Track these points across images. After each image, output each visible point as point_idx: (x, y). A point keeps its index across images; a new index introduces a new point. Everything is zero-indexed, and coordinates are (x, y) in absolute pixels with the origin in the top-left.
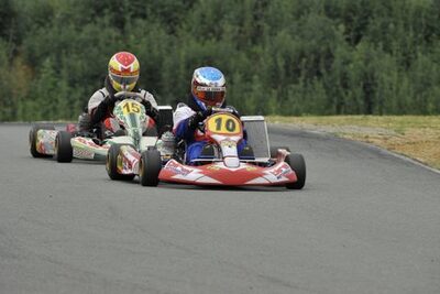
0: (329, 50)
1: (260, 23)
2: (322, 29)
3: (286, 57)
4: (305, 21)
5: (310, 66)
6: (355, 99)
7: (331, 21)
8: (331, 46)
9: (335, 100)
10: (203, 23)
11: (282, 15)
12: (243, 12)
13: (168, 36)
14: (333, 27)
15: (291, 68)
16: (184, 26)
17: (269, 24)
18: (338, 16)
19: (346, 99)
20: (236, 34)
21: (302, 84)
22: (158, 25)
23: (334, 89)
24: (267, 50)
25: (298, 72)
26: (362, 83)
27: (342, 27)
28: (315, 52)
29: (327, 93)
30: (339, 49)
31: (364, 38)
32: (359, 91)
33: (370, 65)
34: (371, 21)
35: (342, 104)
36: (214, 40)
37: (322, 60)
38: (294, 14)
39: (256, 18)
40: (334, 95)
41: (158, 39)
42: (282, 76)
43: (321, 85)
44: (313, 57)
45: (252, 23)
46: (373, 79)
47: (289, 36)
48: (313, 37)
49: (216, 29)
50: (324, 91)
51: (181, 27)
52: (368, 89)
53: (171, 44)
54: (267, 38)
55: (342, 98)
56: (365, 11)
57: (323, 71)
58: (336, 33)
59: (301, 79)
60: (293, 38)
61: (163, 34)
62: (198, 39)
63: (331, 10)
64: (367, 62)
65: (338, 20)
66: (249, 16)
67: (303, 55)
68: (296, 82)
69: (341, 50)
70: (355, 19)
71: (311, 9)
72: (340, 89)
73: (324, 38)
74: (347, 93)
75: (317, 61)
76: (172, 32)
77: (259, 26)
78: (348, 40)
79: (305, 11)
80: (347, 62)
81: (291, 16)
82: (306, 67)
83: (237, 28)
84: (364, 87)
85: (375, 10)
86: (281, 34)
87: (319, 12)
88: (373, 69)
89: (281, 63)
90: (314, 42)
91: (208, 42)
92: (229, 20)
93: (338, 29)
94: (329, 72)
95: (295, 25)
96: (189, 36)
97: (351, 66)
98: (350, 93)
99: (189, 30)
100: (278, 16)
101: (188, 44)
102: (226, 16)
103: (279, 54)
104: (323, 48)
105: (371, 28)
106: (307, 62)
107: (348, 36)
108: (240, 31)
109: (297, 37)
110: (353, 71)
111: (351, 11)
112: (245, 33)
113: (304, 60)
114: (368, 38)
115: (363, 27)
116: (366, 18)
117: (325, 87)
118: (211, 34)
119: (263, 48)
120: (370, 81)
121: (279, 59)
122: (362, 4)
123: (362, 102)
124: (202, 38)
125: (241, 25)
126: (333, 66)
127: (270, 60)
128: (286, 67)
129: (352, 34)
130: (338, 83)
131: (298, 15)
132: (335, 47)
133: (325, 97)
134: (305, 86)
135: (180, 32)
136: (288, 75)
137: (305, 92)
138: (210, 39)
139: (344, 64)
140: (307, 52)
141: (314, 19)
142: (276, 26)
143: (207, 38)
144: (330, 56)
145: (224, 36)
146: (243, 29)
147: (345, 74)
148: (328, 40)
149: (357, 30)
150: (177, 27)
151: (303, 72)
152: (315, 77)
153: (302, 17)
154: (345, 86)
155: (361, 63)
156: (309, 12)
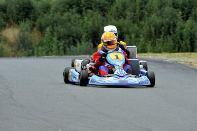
0: (174, 23)
1: (143, 11)
2: (171, 14)
3: (155, 26)
4: (164, 10)
5: (166, 30)
6: (186, 45)
7: (175, 10)
8: (175, 21)
9: (177, 45)
10: (117, 11)
11: (153, 8)
12: (135, 6)
13: (102, 17)
14: (176, 13)
15: (157, 31)
16: (109, 12)
17: (148, 12)
18: (178, 8)
19: (182, 45)
20: (132, 16)
21: (162, 38)
22: (97, 12)
23: (177, 40)
24: (146, 23)
25: (160, 33)
26: (189, 38)
27: (180, 13)
28: (168, 24)
29: (174, 42)
30: (179, 23)
31: (190, 17)
32: (188, 41)
33: (193, 29)
34: (193, 10)
35: (180, 47)
36: (122, 19)
37: (171, 27)
38: (158, 7)
39: (141, 9)
40: (177, 43)
41: (97, 19)
42: (153, 35)
43: (171, 39)
44: (167, 26)
45: (139, 11)
46: (194, 36)
47: (156, 17)
48: (167, 17)
49: (124, 14)
50: (172, 41)
51: (108, 13)
52: (192, 41)
53: (103, 21)
54: (147, 18)
55: (180, 45)
56: (191, 5)
57: (172, 32)
58: (178, 15)
59: (162, 36)
60: (158, 18)
61: (100, 16)
62: (115, 18)
63: (175, 5)
64: (191, 29)
65: (178, 10)
66: (138, 8)
67: (162, 25)
68: (160, 38)
69: (180, 23)
70: (186, 9)
71: (166, 5)
72: (180, 40)
73: (172, 18)
74: (182, 42)
75: (169, 28)
76: (104, 15)
77: (143, 13)
78: (183, 18)
79: (164, 6)
80: (182, 28)
81: (157, 8)
82: (164, 31)
83: (133, 14)
84: (190, 40)
85: (195, 5)
86: (153, 16)
87: (170, 6)
88: (194, 31)
89: (153, 29)
90: (167, 19)
91: (120, 20)
92: (130, 10)
93: (178, 14)
94: (175, 33)
95: (159, 12)
96: (111, 17)
97: (185, 30)
98: (184, 42)
99: (111, 14)
100: (151, 8)
101: (111, 21)
102: (128, 8)
103: (152, 25)
104: (172, 22)
105: (193, 13)
106: (164, 29)
107: (183, 17)
108: (134, 15)
109: (160, 17)
110: (185, 32)
111: (184, 5)
112: (136, 16)
113: (163, 27)
114: (192, 18)
115: (189, 13)
116: (191, 8)
117: (173, 39)
118: (121, 16)
119: (145, 22)
120: (193, 37)
121: (152, 27)
122: (189, 2)
123: (189, 46)
124: (117, 18)
125: (135, 12)
126: (176, 30)
127: (148, 28)
128: (155, 31)
129: (185, 15)
130: (179, 38)
131: (160, 7)
132: (177, 22)
133: (173, 44)
134: (164, 39)
135: (107, 15)
136: (156, 34)
137: (164, 42)
138: (121, 18)
139: (181, 29)
140: (164, 24)
141: (168, 9)
142: (151, 12)
143: (119, 18)
144: (175, 26)
145: (127, 17)
146: (135, 14)
147: (182, 33)
148: (174, 19)
149: (187, 14)
150: (106, 13)
151: (163, 33)
152: (168, 35)
153: (162, 8)
154: (182, 39)
155: (189, 28)
156: (165, 6)
